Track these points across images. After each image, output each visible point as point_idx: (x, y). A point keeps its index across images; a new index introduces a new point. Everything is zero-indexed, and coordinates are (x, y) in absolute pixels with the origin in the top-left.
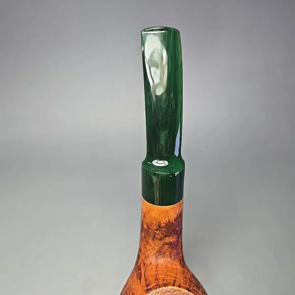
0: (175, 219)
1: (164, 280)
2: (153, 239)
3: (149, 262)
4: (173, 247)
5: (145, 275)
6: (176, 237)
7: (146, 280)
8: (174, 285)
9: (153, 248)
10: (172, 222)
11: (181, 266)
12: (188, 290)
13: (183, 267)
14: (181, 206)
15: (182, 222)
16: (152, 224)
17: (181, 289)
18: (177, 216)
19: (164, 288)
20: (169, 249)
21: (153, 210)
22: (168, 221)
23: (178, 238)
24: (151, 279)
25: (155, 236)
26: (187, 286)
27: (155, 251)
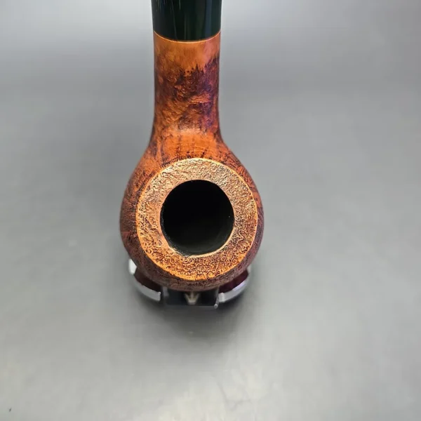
0: (206, 66)
1: (188, 152)
2: (173, 100)
3: (169, 135)
4: (203, 112)
5: (162, 150)
6: (208, 96)
7: (163, 154)
8: (202, 157)
9: (174, 114)
10: (202, 71)
11: (215, 140)
12: (222, 162)
13: (218, 141)
14: (217, 44)
15: (218, 73)
16: (170, 73)
17: (213, 161)
18: (210, 61)
19: (188, 160)
20: (198, 116)
21: (171, 51)
22: (195, 68)
23: (212, 99)
24: (170, 152)
25: (176, 94)
26: (222, 159)
27: (177, 119)
